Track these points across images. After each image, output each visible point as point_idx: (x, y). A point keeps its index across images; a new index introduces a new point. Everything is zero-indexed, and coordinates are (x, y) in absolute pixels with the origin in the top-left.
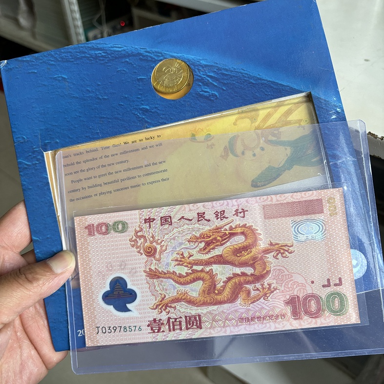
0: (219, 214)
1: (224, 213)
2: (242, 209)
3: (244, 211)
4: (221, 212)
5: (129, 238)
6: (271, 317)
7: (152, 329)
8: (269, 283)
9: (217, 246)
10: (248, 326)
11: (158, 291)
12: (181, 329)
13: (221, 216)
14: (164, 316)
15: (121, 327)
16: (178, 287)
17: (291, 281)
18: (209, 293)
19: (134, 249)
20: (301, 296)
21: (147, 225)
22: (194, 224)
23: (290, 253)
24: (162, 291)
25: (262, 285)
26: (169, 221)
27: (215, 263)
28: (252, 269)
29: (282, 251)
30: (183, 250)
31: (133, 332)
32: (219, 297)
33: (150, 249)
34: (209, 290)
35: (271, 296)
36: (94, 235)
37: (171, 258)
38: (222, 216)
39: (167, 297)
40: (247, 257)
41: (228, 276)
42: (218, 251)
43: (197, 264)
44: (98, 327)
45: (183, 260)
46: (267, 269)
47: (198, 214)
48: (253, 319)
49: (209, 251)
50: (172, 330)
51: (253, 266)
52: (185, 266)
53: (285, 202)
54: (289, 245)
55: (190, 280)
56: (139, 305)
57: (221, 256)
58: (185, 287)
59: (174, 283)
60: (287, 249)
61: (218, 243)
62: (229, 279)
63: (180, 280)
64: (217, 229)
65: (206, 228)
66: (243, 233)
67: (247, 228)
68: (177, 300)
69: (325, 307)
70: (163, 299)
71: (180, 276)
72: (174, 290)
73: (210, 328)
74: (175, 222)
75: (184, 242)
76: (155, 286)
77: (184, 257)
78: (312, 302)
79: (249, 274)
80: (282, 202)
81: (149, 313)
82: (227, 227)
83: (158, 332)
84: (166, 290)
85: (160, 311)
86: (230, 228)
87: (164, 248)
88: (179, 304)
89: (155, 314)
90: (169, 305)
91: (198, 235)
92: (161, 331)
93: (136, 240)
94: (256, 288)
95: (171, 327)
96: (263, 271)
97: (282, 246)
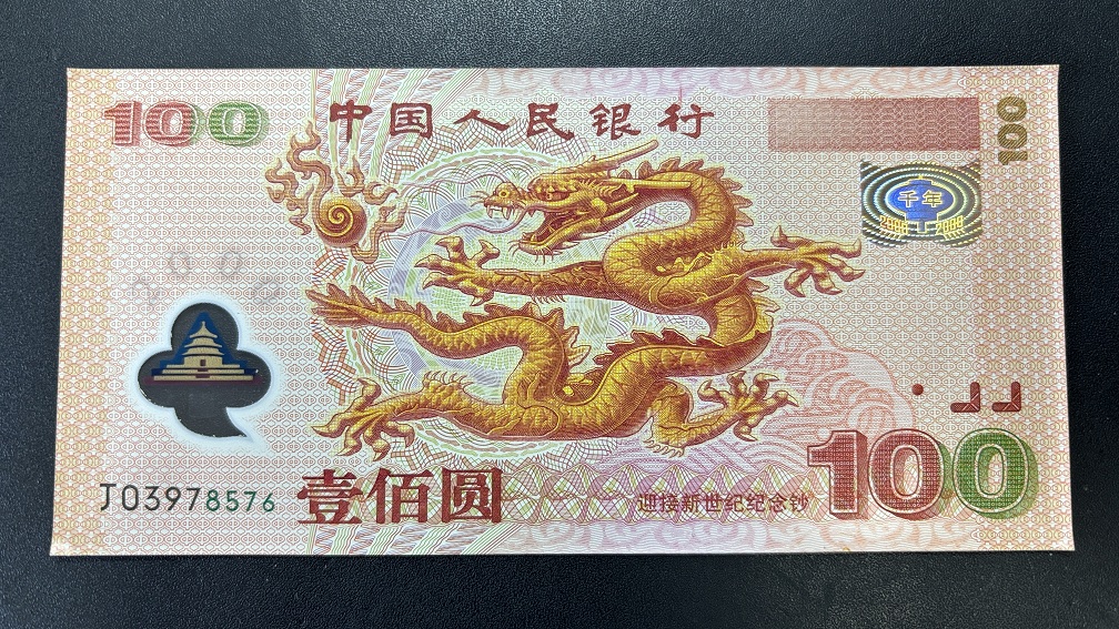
0: (609, 117)
1: (626, 113)
2: (694, 107)
3: (698, 114)
4: (615, 109)
5: (264, 167)
6: (756, 500)
7: (313, 508)
8: (760, 378)
9: (589, 229)
10: (670, 527)
11: (351, 370)
12: (422, 517)
13: (614, 122)
14: (364, 465)
15: (198, 490)
16: (431, 363)
17: (841, 376)
18: (539, 395)
19: (282, 208)
20: (871, 436)
21: (341, 126)
22: (514, 144)
23: (849, 278)
24: (368, 371)
25: (736, 382)
26: (424, 121)
27: (574, 289)
28: (705, 324)
29: (819, 269)
30: (462, 233)
31: (240, 514)
32: (576, 413)
33: (341, 215)
34: (542, 382)
35: (762, 424)
36: (136, 141)
37: (417, 257)
38: (617, 125)
39: (385, 394)
40: (690, 278)
41: (616, 338)
42: (589, 249)
43: (507, 288)
44: (108, 486)
45: (459, 266)
46: (757, 328)
47: (532, 107)
48: (689, 501)
49: (558, 247)
50: (388, 518)
51: (708, 311)
52: (466, 291)
53: (849, 95)
54: (848, 249)
55: (479, 342)
56: (275, 415)
57: (598, 267)
58: (455, 365)
59: (416, 347)
60: (837, 263)
61: (592, 221)
62: (618, 350)
63: (441, 337)
64: (598, 169)
65: (552, 161)
66: (685, 193)
67: (703, 174)
68: (420, 409)
69: (953, 484)
70: (369, 400)
71: (444, 323)
72: (414, 370)
73: (531, 522)
74: (443, 128)
75: (469, 202)
76: (344, 351)
77: (463, 259)
78: (911, 461)
79: (693, 339)
80: (837, 95)
81: (308, 447)
82: (633, 166)
83: (336, 521)
84: (385, 368)
85: (352, 442)
86: (641, 171)
87: (392, 219)
88: (427, 423)
89: (332, 456)
90: (390, 424)
91: (523, 184)
92: (348, 517)
93: (290, 177)
94: (710, 392)
95: (388, 508)
96: (742, 334)
97: (820, 251)
